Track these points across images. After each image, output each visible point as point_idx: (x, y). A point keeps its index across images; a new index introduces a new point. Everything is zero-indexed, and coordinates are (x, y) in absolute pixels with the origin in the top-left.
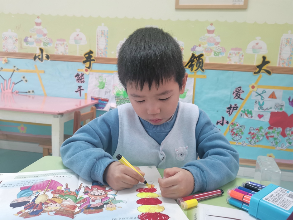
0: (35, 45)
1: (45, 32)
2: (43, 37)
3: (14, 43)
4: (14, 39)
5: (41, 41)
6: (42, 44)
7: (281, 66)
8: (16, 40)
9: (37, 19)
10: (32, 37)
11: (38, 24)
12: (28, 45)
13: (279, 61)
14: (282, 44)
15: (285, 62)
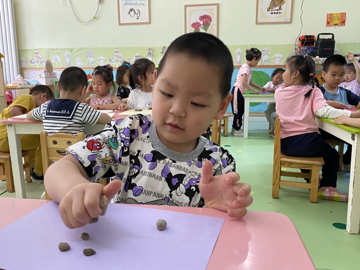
0: (115, 63)
1: (120, 56)
2: (119, 59)
3: (104, 63)
4: (104, 60)
5: (118, 61)
6: (119, 62)
7: (237, 65)
8: (105, 61)
9: (116, 49)
10: (114, 59)
11: (116, 52)
12: (112, 63)
13: (236, 63)
14: (236, 55)
15: (238, 63)
